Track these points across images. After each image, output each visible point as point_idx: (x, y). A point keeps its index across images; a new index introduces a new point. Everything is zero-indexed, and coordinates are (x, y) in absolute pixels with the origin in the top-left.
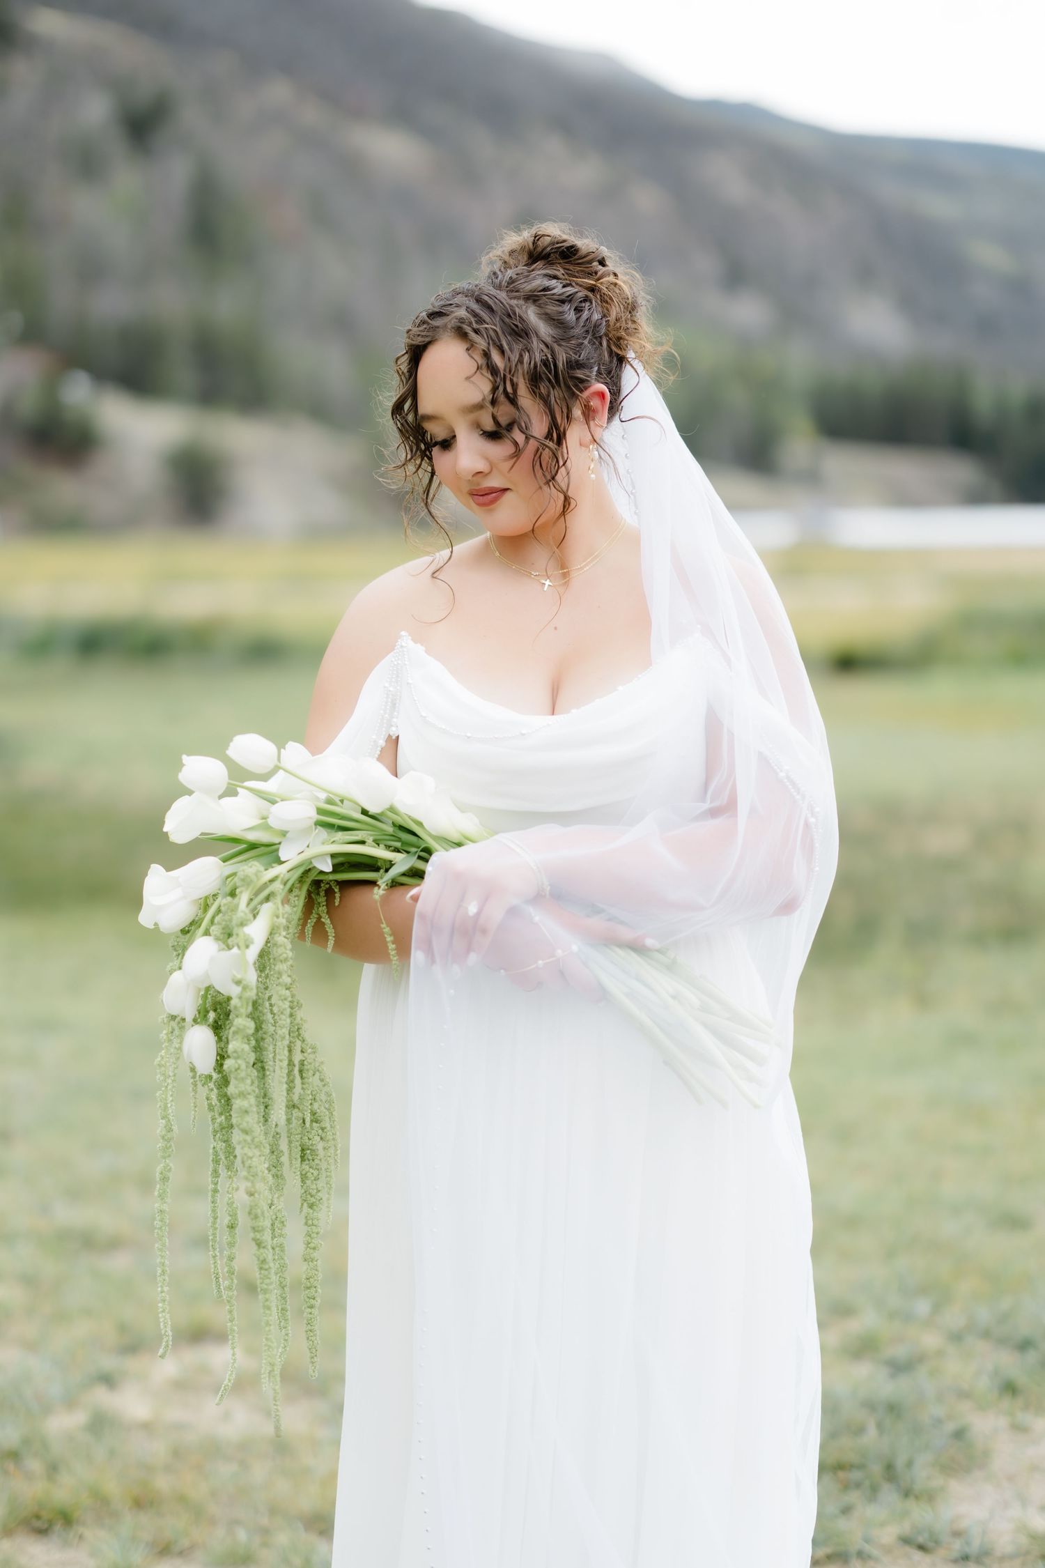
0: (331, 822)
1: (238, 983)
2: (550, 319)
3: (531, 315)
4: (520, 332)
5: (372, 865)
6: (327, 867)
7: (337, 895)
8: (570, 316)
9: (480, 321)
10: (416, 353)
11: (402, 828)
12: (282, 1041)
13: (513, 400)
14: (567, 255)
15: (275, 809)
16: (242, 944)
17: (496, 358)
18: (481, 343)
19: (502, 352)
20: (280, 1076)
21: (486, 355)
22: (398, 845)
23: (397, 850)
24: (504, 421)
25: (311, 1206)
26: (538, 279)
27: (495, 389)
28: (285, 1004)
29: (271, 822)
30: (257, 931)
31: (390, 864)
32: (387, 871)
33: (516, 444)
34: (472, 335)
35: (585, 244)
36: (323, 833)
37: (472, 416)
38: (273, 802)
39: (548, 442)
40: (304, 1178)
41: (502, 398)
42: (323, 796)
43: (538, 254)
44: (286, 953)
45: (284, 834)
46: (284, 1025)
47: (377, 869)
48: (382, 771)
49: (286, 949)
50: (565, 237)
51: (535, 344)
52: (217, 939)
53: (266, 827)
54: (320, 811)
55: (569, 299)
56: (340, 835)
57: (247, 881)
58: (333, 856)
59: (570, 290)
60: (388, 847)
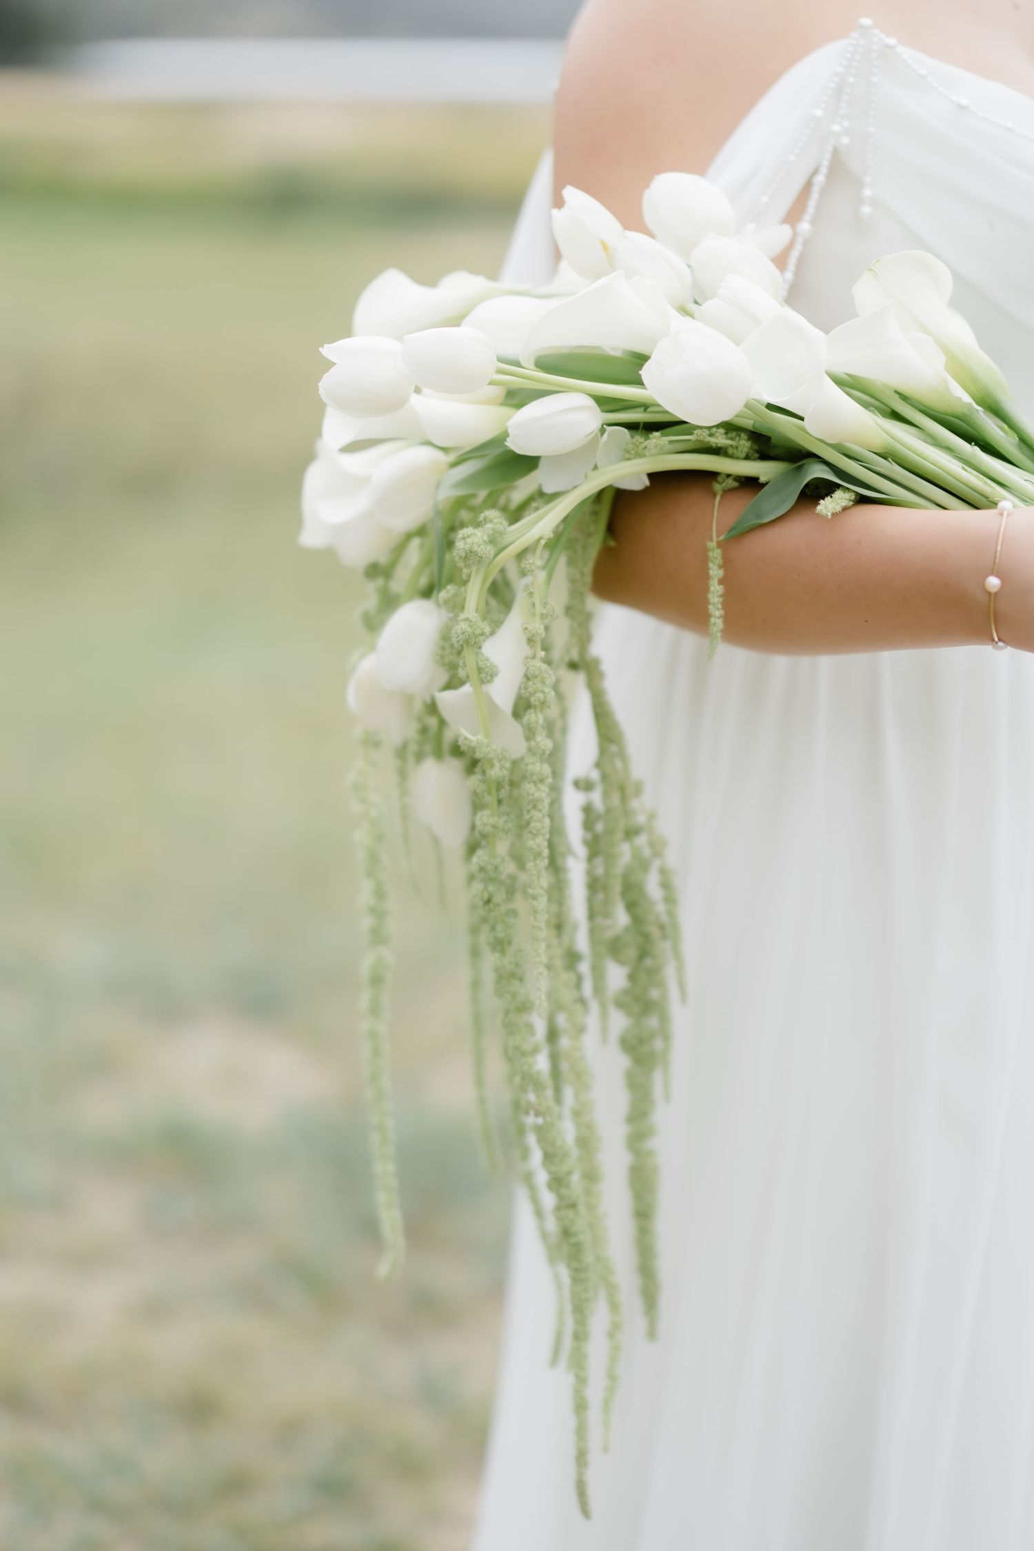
12: (535, 860)
20: (534, 927)
28: (539, 789)
44: (542, 692)
46: (538, 831)
49: (543, 682)
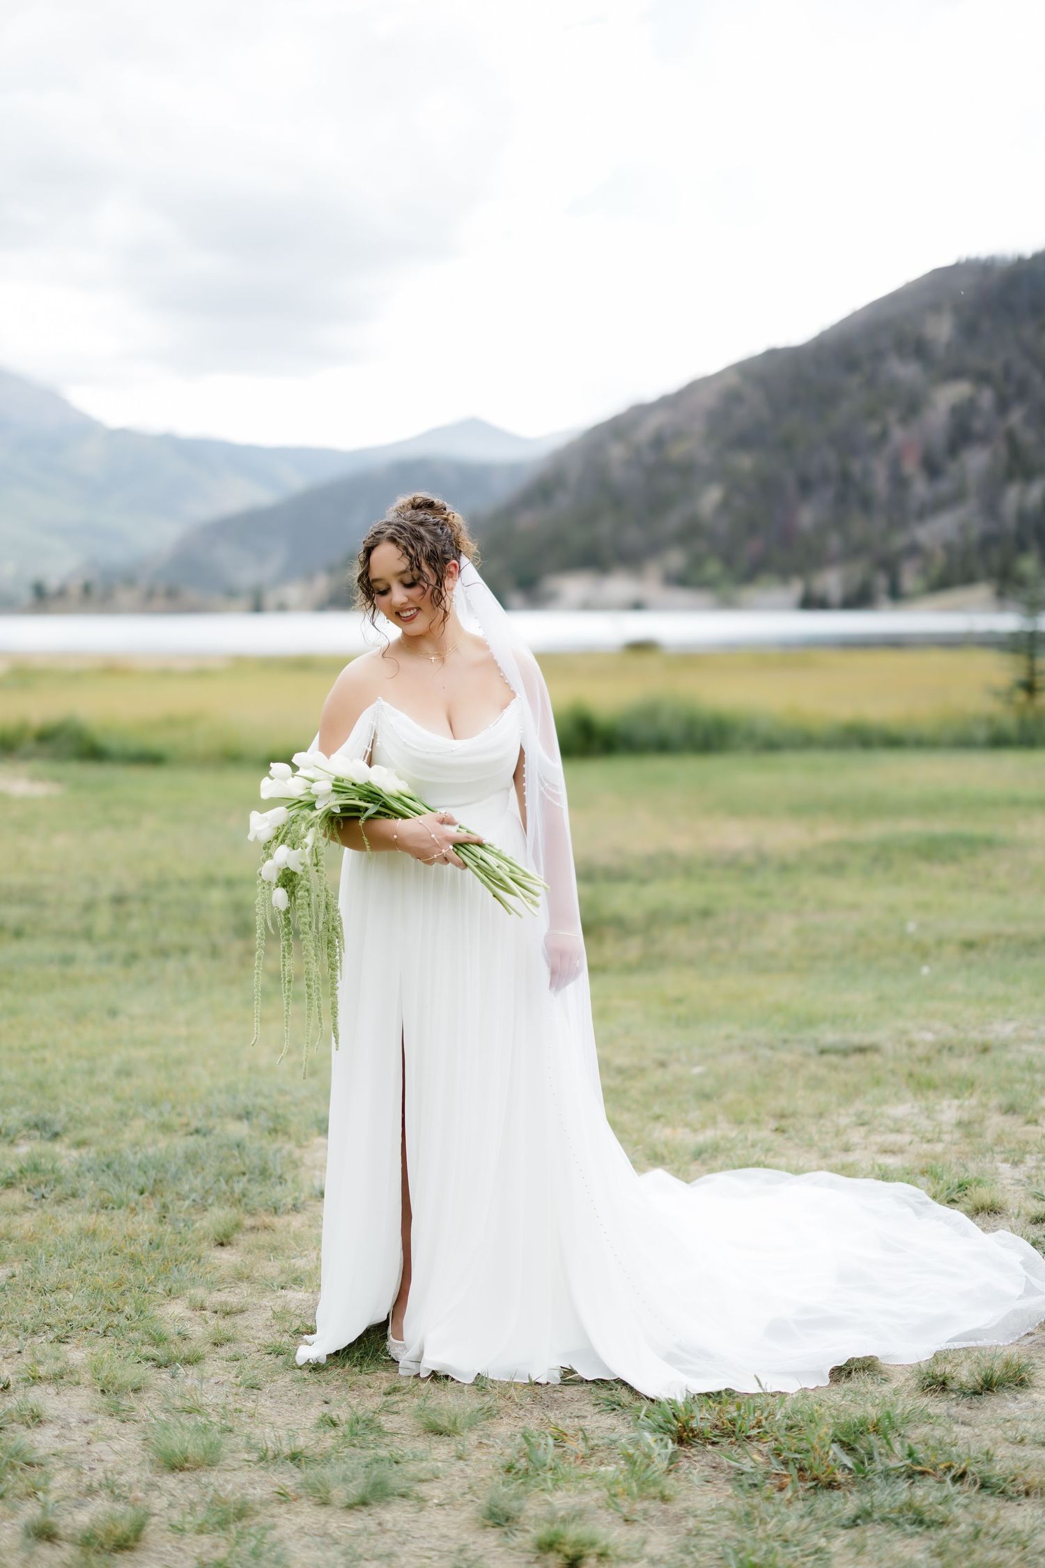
0: (339, 789)
1: (302, 864)
2: (430, 532)
3: (422, 530)
4: (420, 538)
5: (357, 809)
6: (338, 810)
7: (342, 824)
8: (439, 531)
9: (401, 534)
10: (369, 551)
11: (371, 792)
13: (419, 568)
14: (430, 505)
15: (314, 785)
16: (304, 847)
17: (410, 550)
18: (403, 542)
19: (413, 547)
21: (405, 548)
22: (369, 799)
23: (369, 802)
24: (416, 577)
25: (333, 970)
26: (421, 515)
27: (411, 563)
29: (312, 791)
30: (309, 840)
31: (367, 809)
32: (365, 812)
33: (424, 588)
34: (398, 539)
35: (438, 501)
36: (335, 795)
37: (399, 577)
38: (313, 781)
39: (436, 587)
40: (329, 955)
41: (415, 568)
42: (334, 777)
43: (416, 506)
45: (317, 796)
47: (360, 812)
48: (364, 765)
50: (429, 498)
51: (427, 543)
52: (289, 846)
53: (309, 794)
54: (334, 785)
55: (437, 524)
56: (344, 796)
57: (304, 818)
58: (340, 805)
59: (437, 520)
60: (365, 801)
